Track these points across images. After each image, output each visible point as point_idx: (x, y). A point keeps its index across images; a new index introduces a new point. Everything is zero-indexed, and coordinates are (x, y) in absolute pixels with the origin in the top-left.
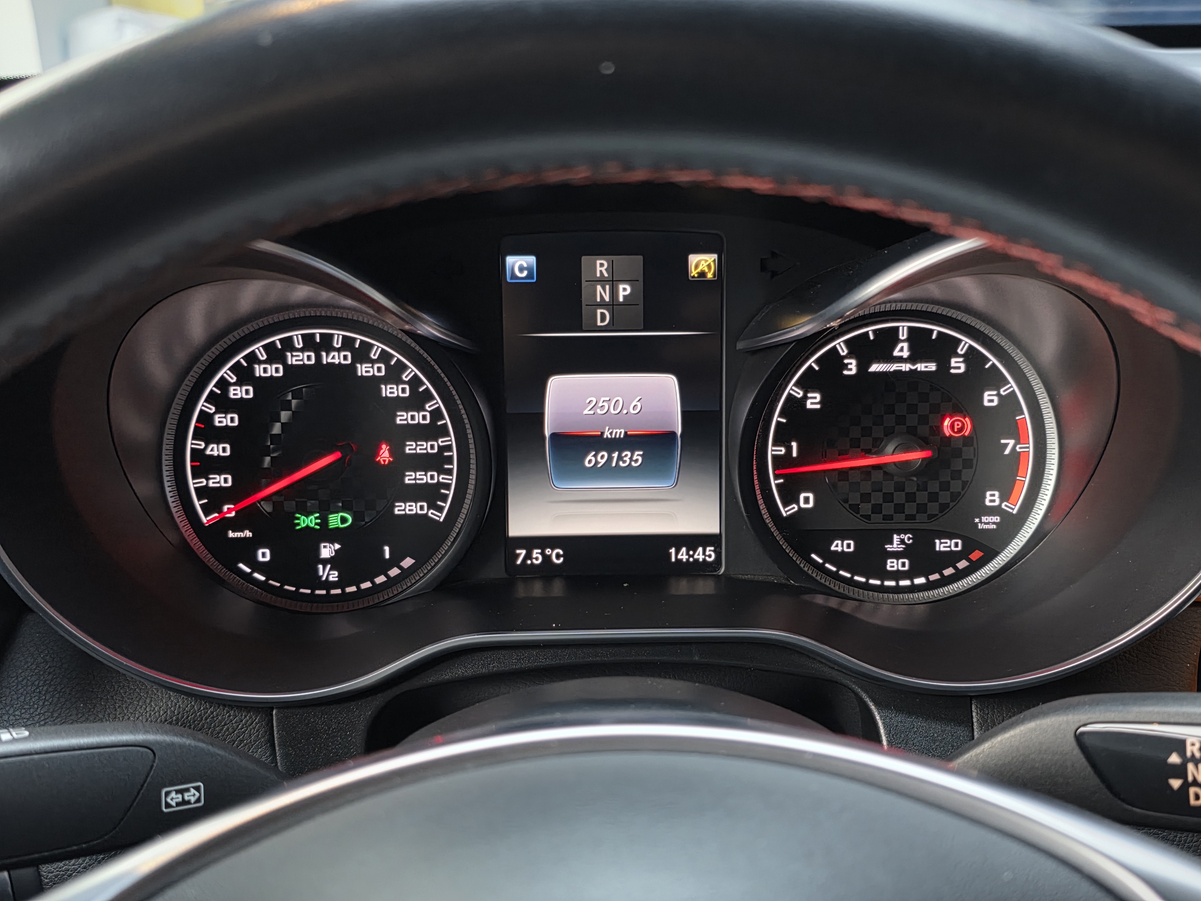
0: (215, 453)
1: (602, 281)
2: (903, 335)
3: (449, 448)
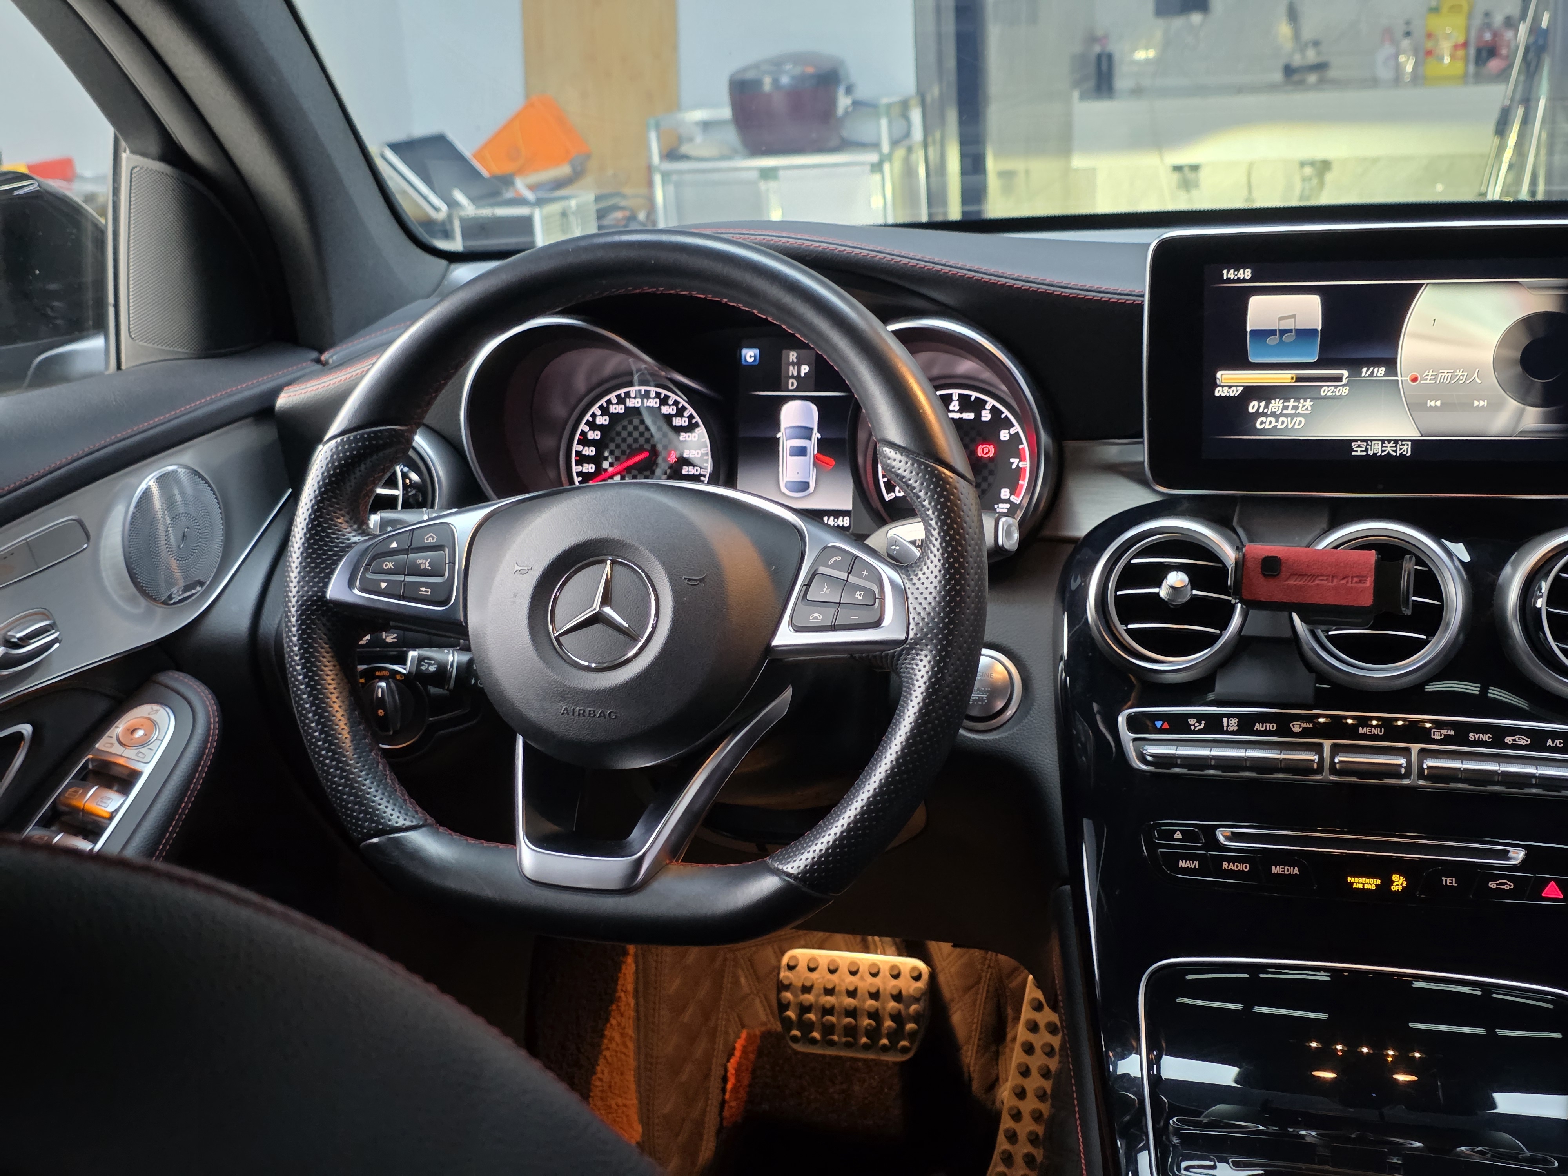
0: (587, 453)
1: (793, 364)
2: (955, 397)
3: (706, 455)
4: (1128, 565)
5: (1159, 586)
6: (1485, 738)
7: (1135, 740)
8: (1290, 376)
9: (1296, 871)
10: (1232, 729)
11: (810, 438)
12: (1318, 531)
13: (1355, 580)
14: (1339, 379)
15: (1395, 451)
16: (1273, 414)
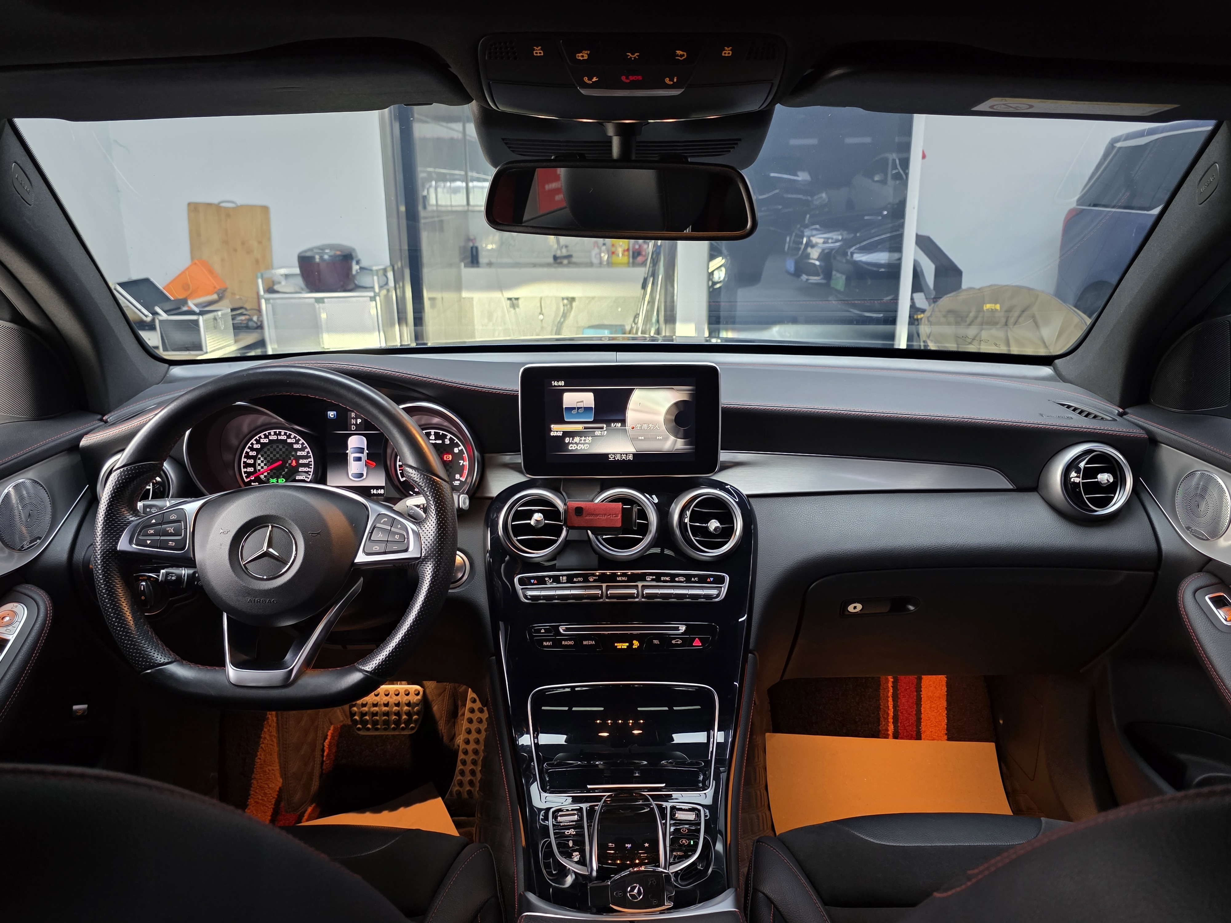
0: (249, 462)
1: (353, 418)
2: (433, 433)
3: (311, 462)
4: (517, 511)
5: (530, 519)
6: (668, 579)
7: (522, 589)
8: (581, 427)
9: (594, 643)
10: (564, 581)
11: (363, 453)
12: (596, 493)
13: (614, 516)
14: (602, 428)
15: (626, 458)
16: (576, 443)
